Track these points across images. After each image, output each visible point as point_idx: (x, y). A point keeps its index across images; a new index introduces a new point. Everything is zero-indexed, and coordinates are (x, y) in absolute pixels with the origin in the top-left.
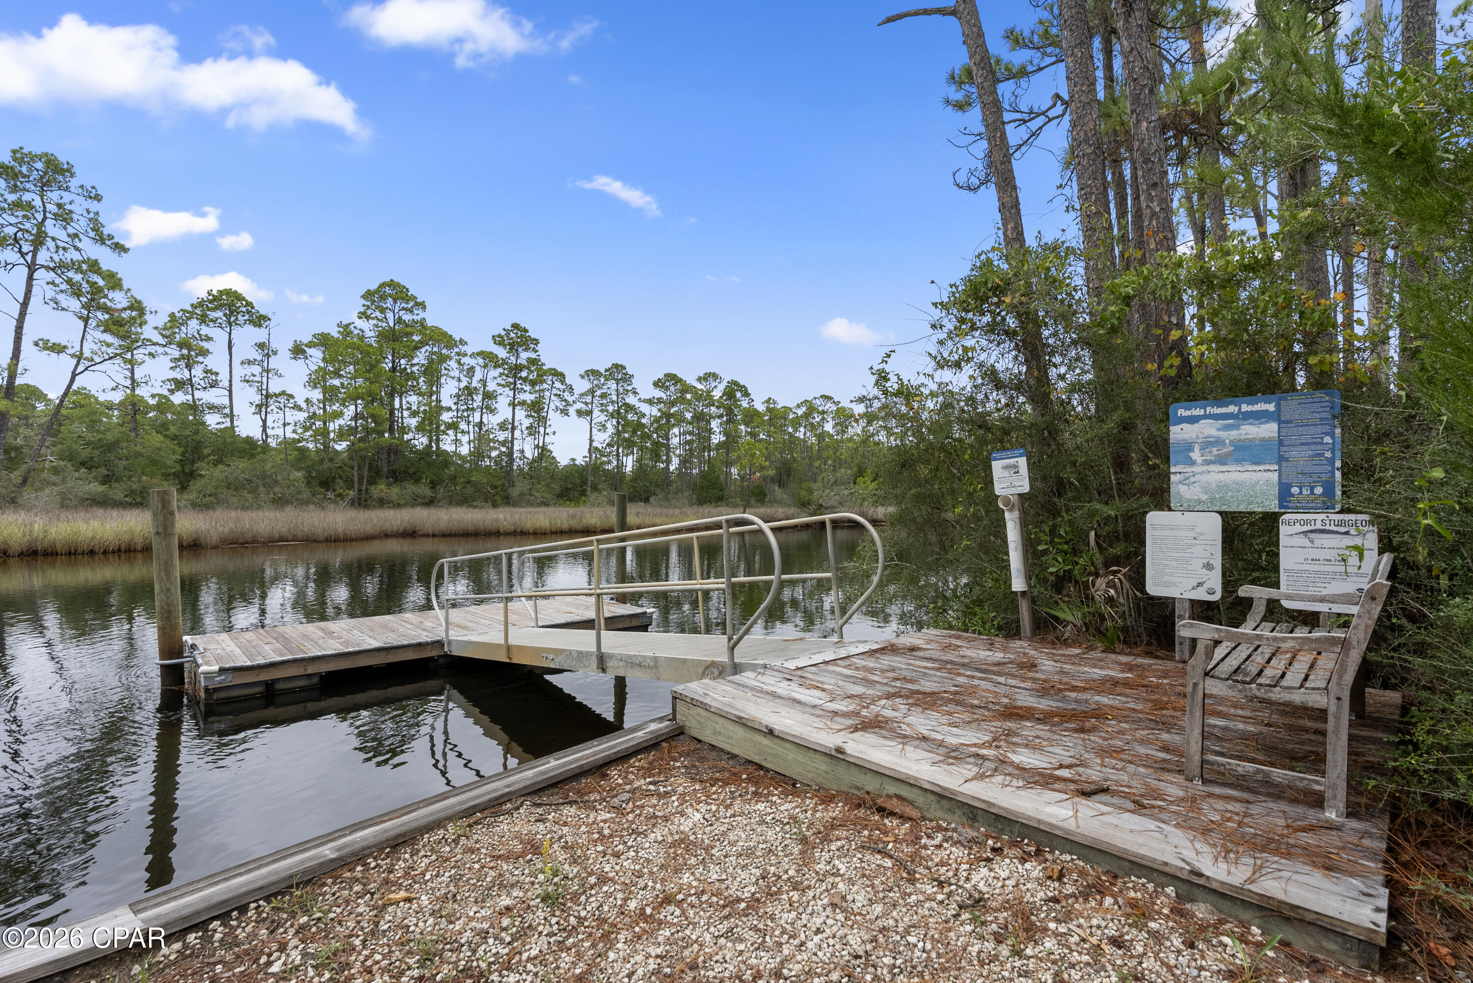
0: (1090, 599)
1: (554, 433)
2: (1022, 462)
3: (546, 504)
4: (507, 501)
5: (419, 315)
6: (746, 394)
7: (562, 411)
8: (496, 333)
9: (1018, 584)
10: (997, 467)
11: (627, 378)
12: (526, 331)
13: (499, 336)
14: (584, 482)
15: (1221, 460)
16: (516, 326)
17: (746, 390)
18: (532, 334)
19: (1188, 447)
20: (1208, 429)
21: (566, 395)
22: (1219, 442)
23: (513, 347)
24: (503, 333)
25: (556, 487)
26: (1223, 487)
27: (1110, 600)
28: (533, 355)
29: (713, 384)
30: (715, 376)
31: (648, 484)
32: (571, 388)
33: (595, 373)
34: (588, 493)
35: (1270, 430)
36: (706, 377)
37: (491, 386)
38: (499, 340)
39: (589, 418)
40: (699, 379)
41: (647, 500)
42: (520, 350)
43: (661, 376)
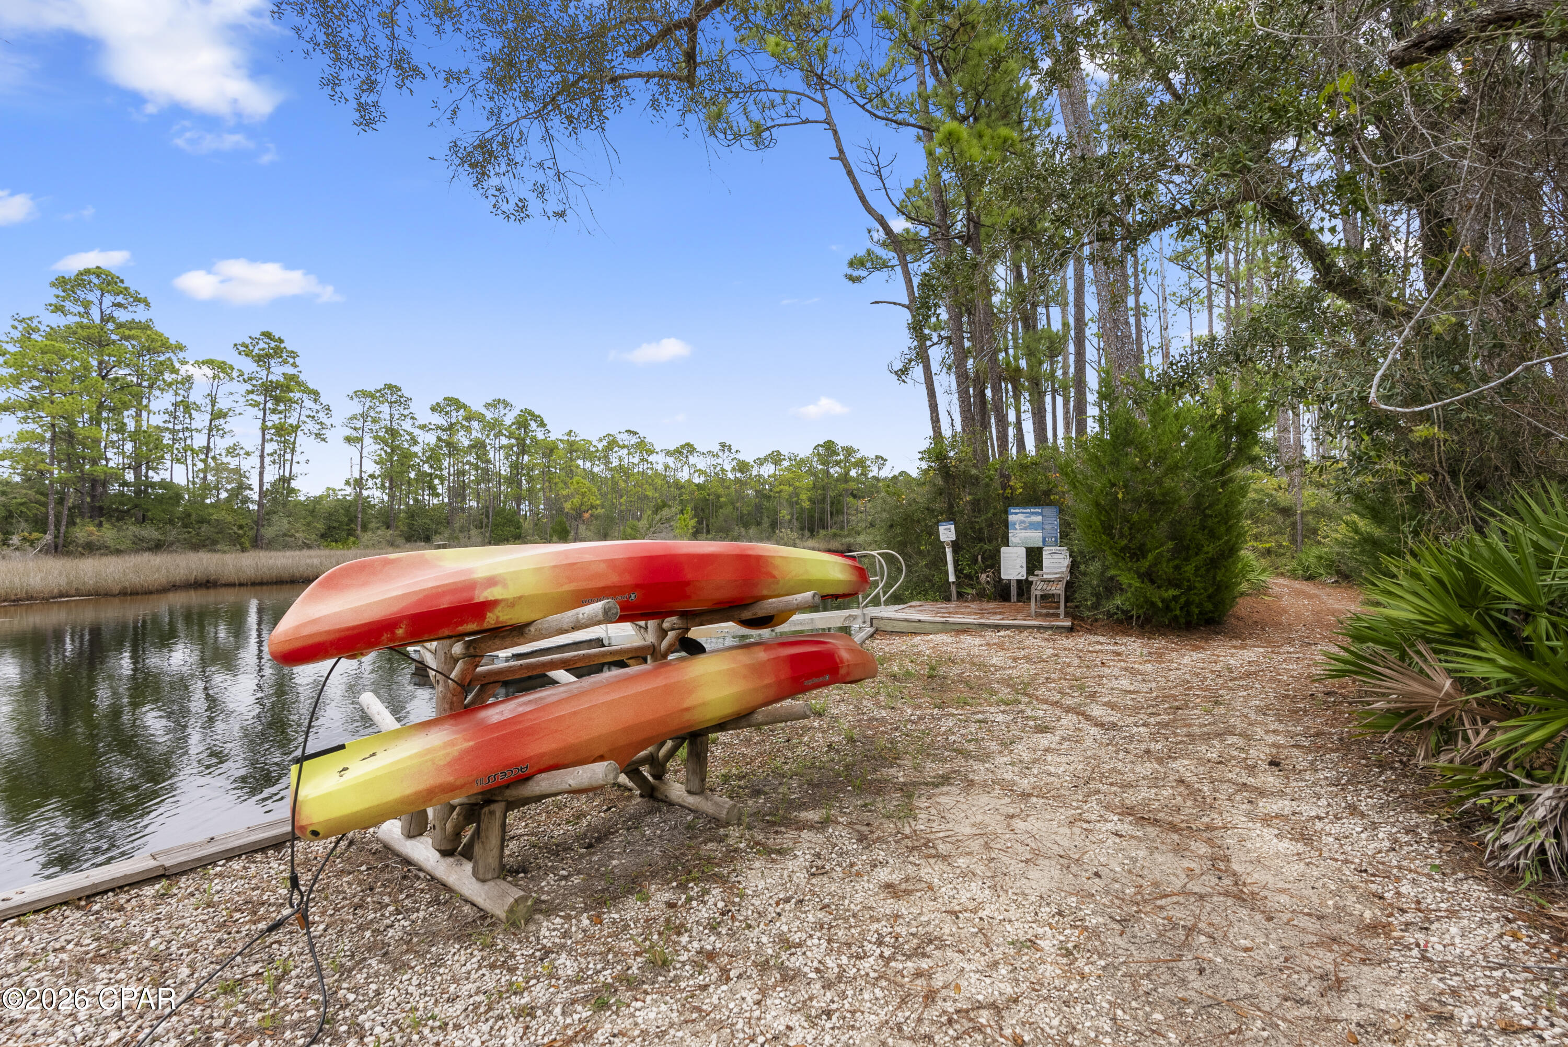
0: (979, 583)
1: (307, 461)
2: (952, 527)
3: (309, 547)
4: (257, 543)
5: (140, 314)
6: (542, 424)
7: (318, 435)
8: (239, 341)
9: (952, 578)
10: (941, 528)
11: (403, 402)
12: (281, 341)
13: (243, 345)
14: (352, 519)
15: (1025, 529)
16: (267, 335)
17: (542, 421)
18: (289, 345)
19: (1015, 523)
20: (1021, 517)
21: (322, 416)
22: (1024, 522)
23: (262, 359)
24: (248, 341)
25: (320, 526)
26: (1026, 538)
27: (988, 582)
28: (290, 370)
29: (502, 412)
30: (506, 404)
31: (428, 521)
32: (328, 409)
33: (365, 394)
34: (359, 532)
35: (1039, 518)
36: (494, 404)
37: (223, 404)
38: (245, 350)
39: (359, 446)
40: (488, 406)
41: (427, 539)
42: (272, 362)
43: (440, 400)
